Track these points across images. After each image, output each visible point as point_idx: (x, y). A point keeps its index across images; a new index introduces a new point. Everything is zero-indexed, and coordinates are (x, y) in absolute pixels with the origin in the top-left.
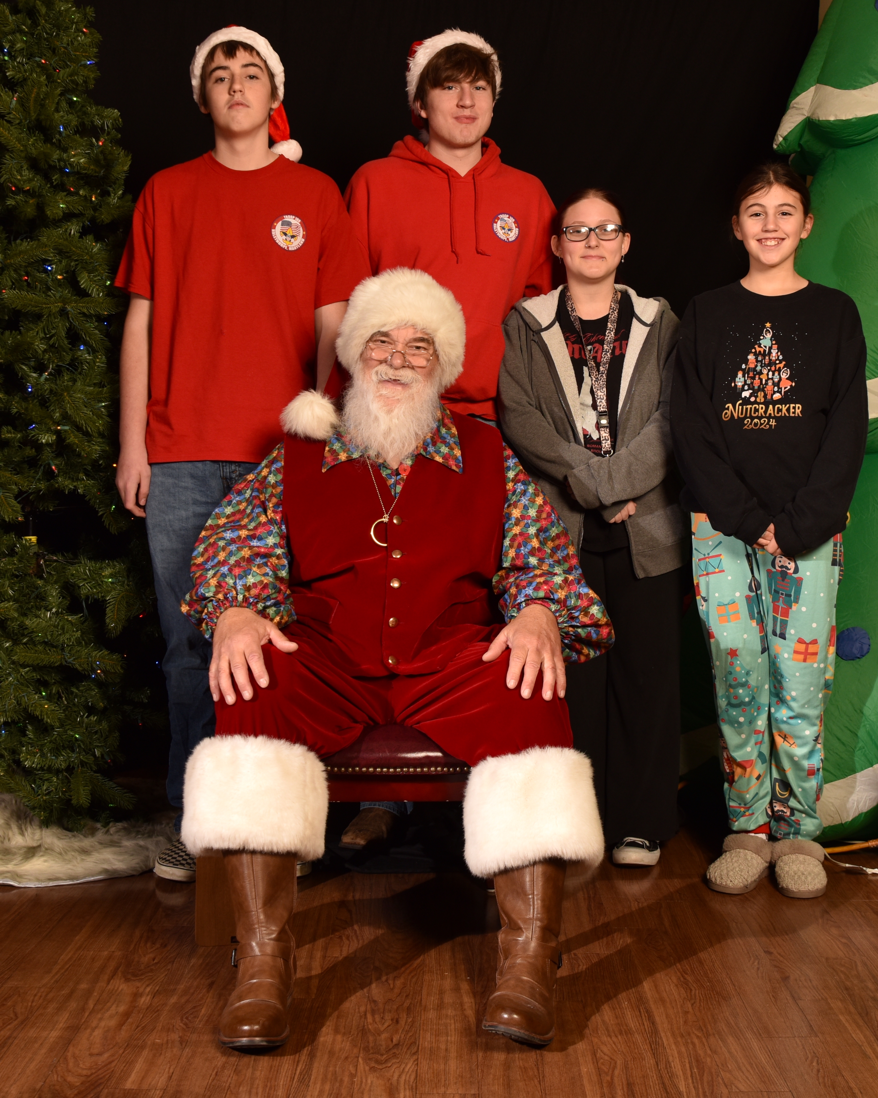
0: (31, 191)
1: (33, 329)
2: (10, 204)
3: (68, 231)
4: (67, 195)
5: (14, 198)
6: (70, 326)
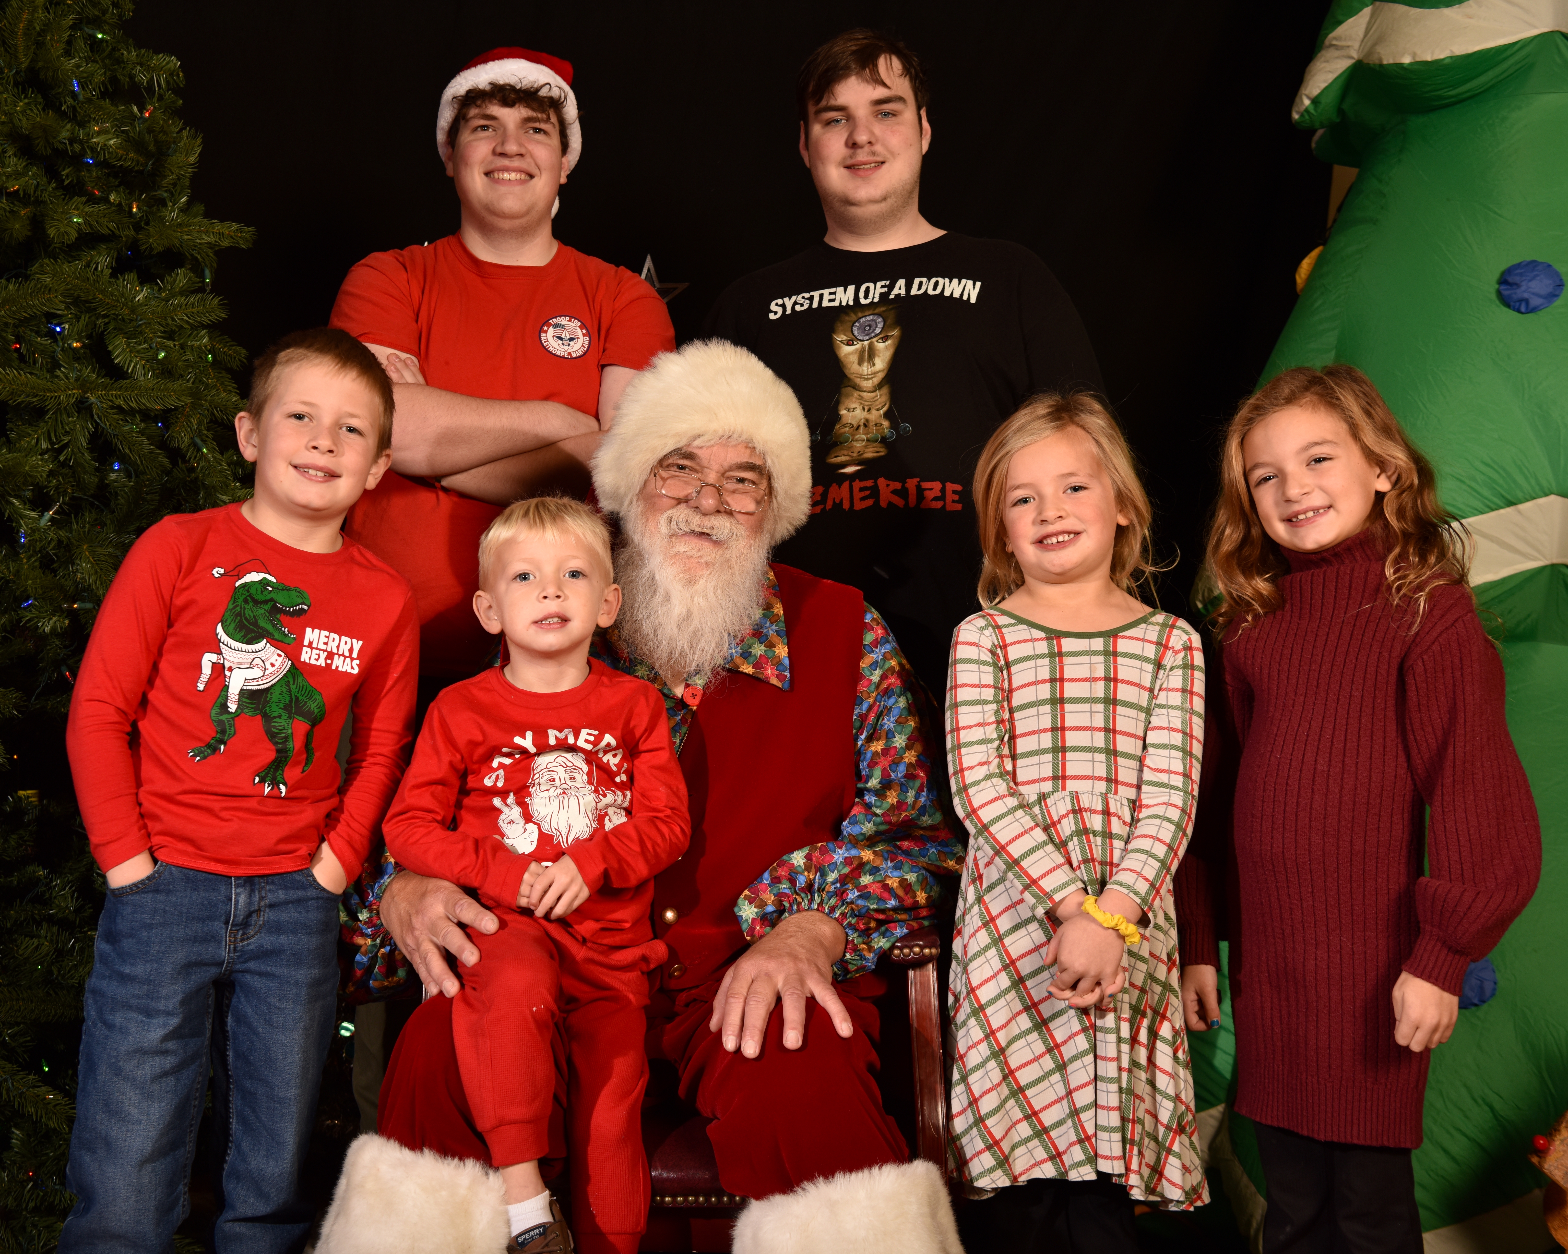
0: (22, 193)
1: (30, 435)
3: (93, 264)
4: (86, 202)
6: (96, 428)
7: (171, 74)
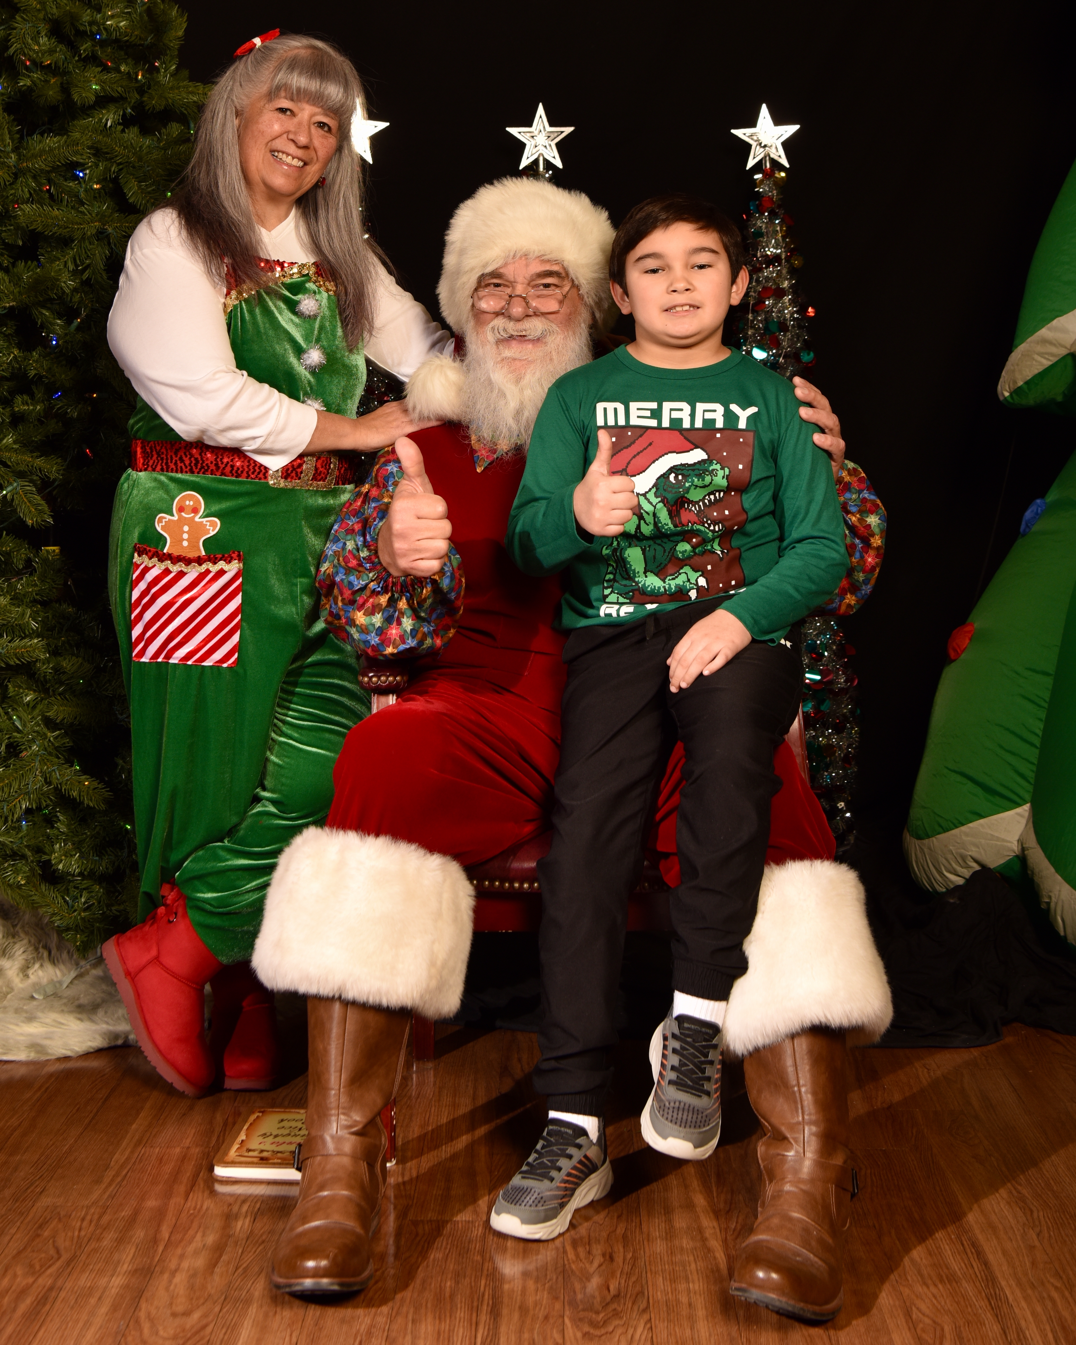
0: (53, 65)
1: (59, 259)
2: (24, 85)
3: (104, 120)
4: (102, 71)
5: (29, 77)
6: (111, 253)
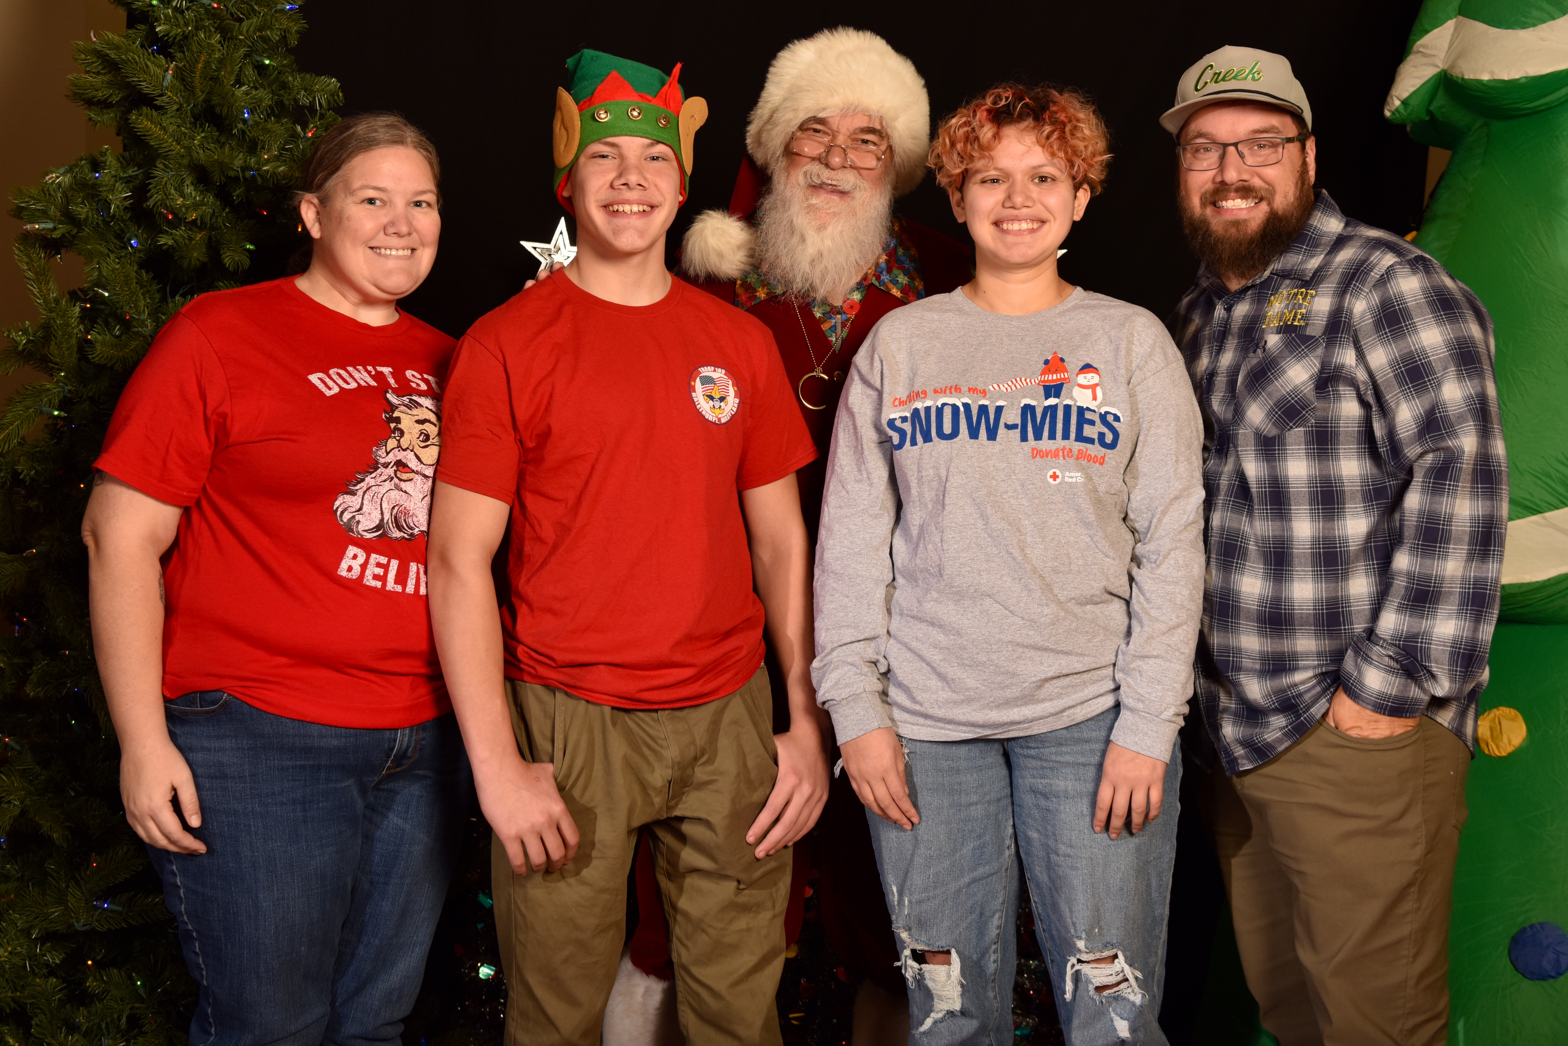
0: (199, 220)
2: (165, 244)
5: (171, 234)
7: (332, 95)
